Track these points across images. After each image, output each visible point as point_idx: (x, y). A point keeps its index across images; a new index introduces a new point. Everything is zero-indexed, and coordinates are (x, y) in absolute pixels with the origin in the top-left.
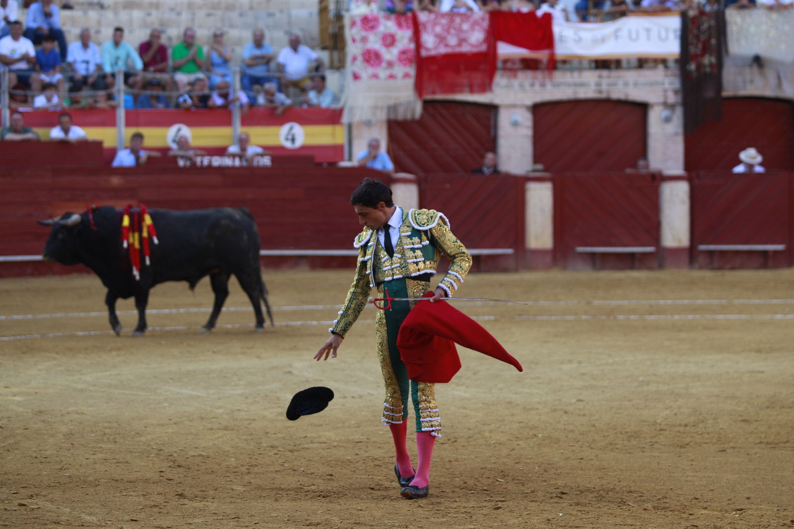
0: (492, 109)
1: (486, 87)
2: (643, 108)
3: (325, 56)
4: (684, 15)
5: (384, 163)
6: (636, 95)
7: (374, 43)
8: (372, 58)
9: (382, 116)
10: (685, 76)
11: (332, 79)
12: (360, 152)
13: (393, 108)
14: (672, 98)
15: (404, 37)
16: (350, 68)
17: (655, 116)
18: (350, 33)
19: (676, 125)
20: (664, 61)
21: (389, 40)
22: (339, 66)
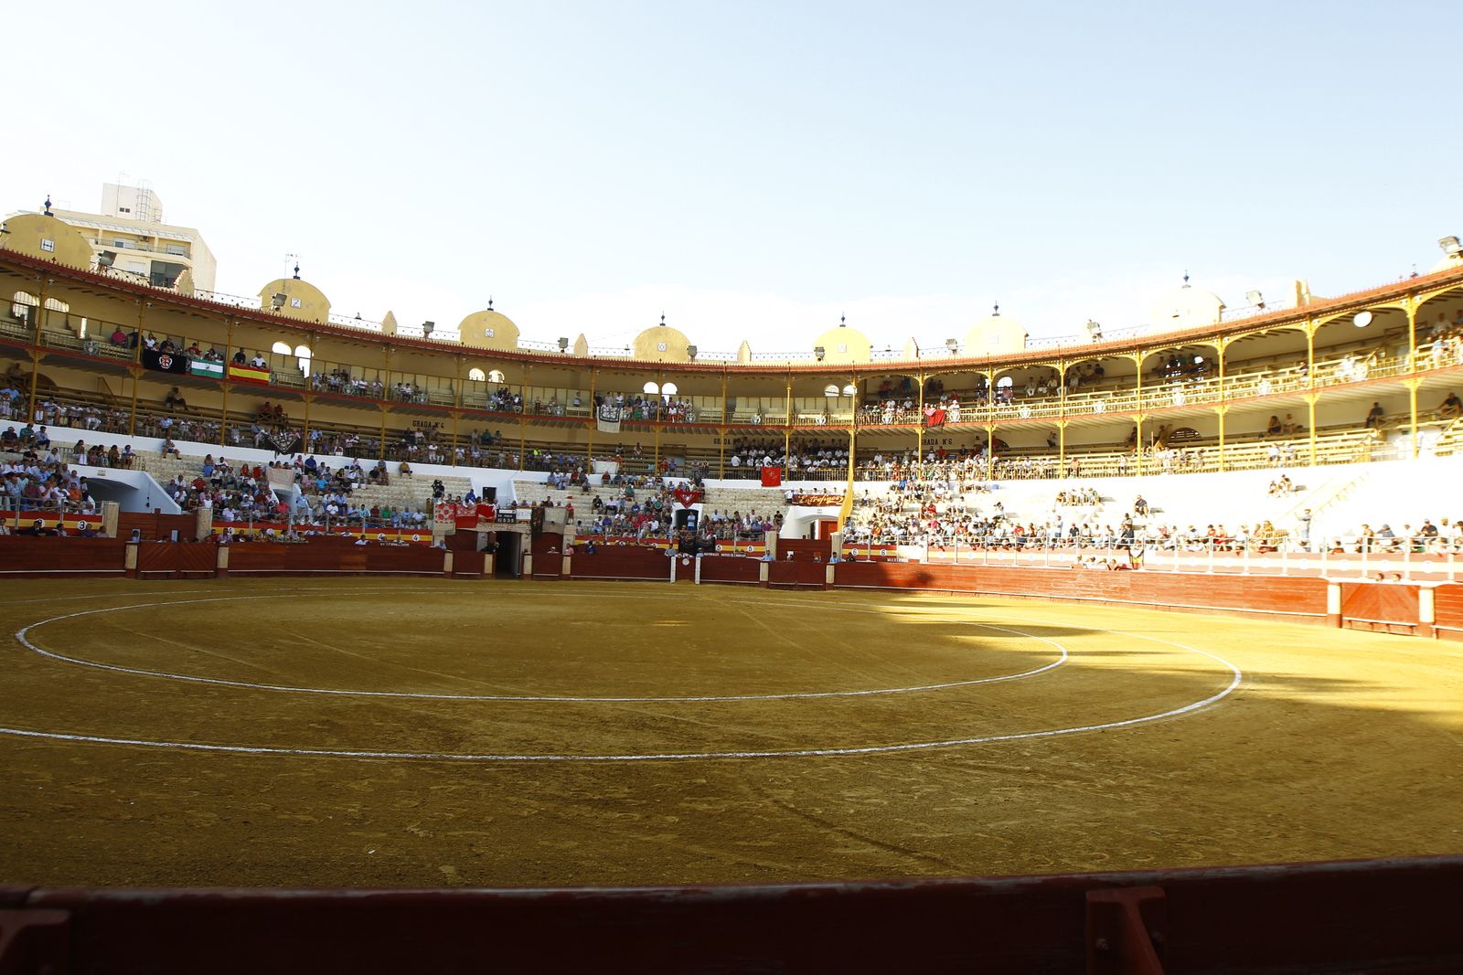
0: (477, 532)
1: (475, 527)
2: (521, 534)
3: (427, 515)
4: (533, 509)
5: (444, 547)
6: (519, 531)
7: (442, 513)
8: (441, 517)
9: (444, 534)
10: (532, 525)
11: (429, 523)
12: (437, 544)
13: (446, 532)
14: (529, 532)
15: (451, 512)
16: (435, 519)
17: (523, 537)
18: (435, 509)
19: (529, 540)
20: (526, 522)
21: (446, 512)
22: (431, 518)
